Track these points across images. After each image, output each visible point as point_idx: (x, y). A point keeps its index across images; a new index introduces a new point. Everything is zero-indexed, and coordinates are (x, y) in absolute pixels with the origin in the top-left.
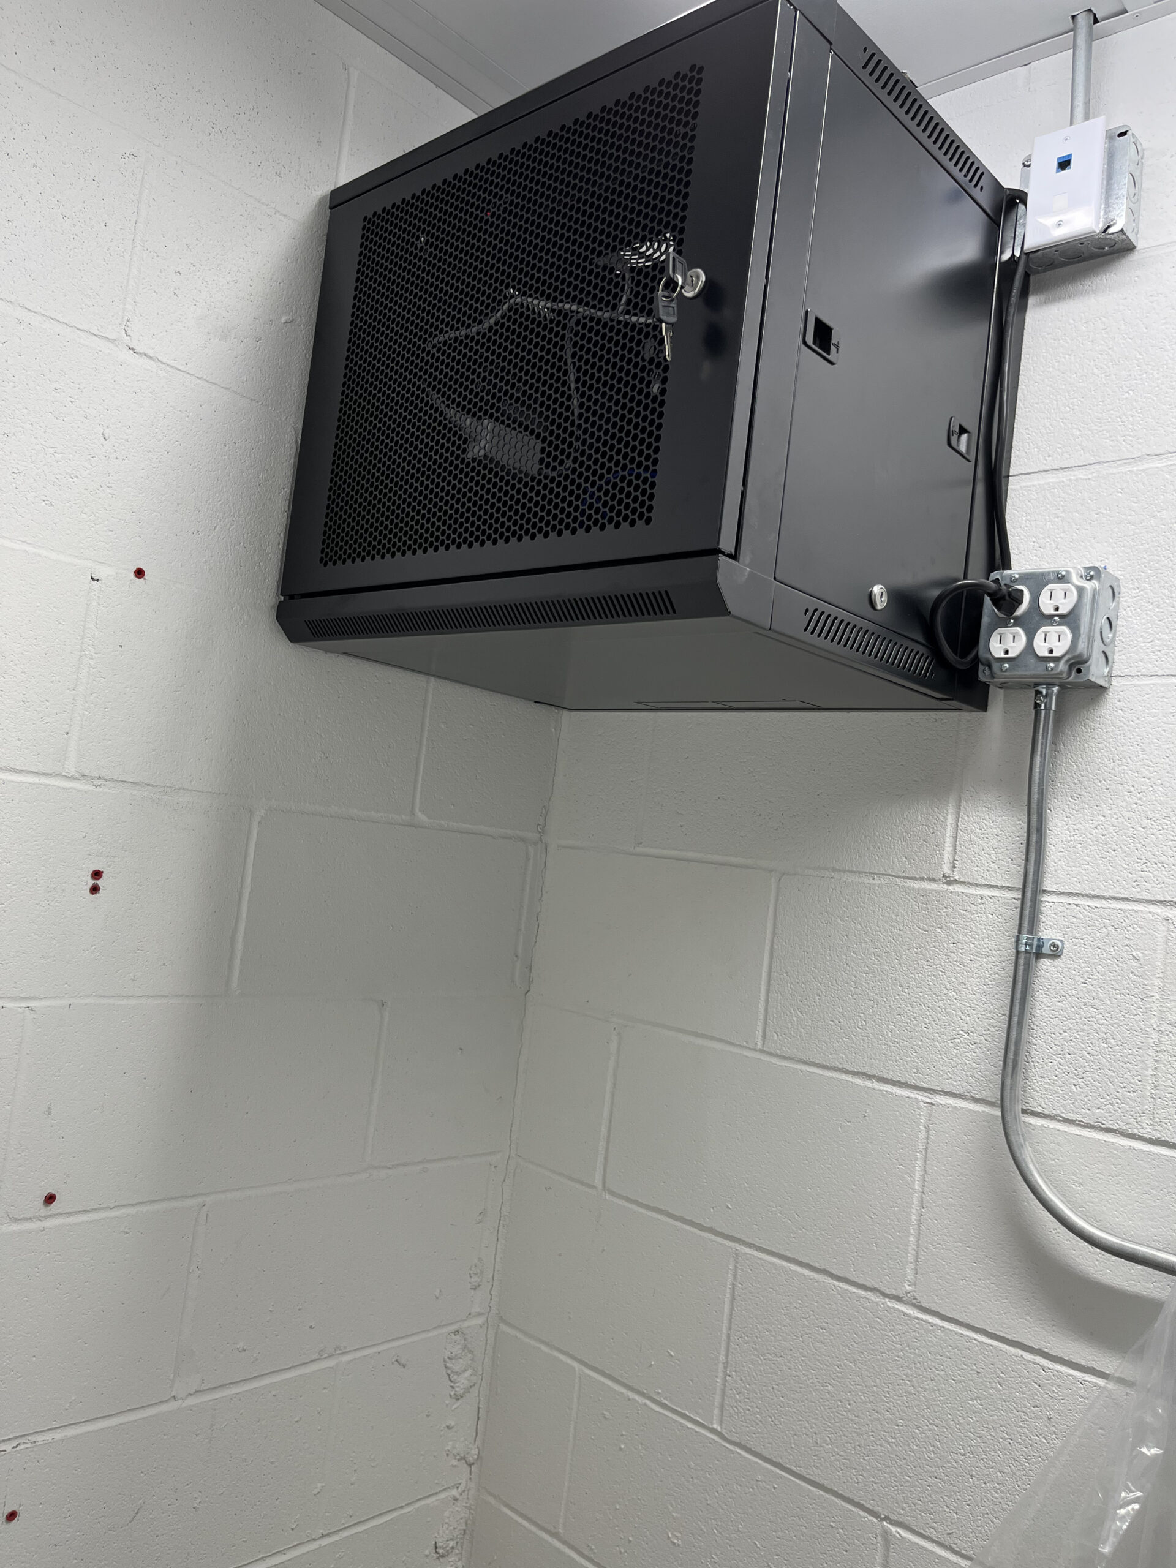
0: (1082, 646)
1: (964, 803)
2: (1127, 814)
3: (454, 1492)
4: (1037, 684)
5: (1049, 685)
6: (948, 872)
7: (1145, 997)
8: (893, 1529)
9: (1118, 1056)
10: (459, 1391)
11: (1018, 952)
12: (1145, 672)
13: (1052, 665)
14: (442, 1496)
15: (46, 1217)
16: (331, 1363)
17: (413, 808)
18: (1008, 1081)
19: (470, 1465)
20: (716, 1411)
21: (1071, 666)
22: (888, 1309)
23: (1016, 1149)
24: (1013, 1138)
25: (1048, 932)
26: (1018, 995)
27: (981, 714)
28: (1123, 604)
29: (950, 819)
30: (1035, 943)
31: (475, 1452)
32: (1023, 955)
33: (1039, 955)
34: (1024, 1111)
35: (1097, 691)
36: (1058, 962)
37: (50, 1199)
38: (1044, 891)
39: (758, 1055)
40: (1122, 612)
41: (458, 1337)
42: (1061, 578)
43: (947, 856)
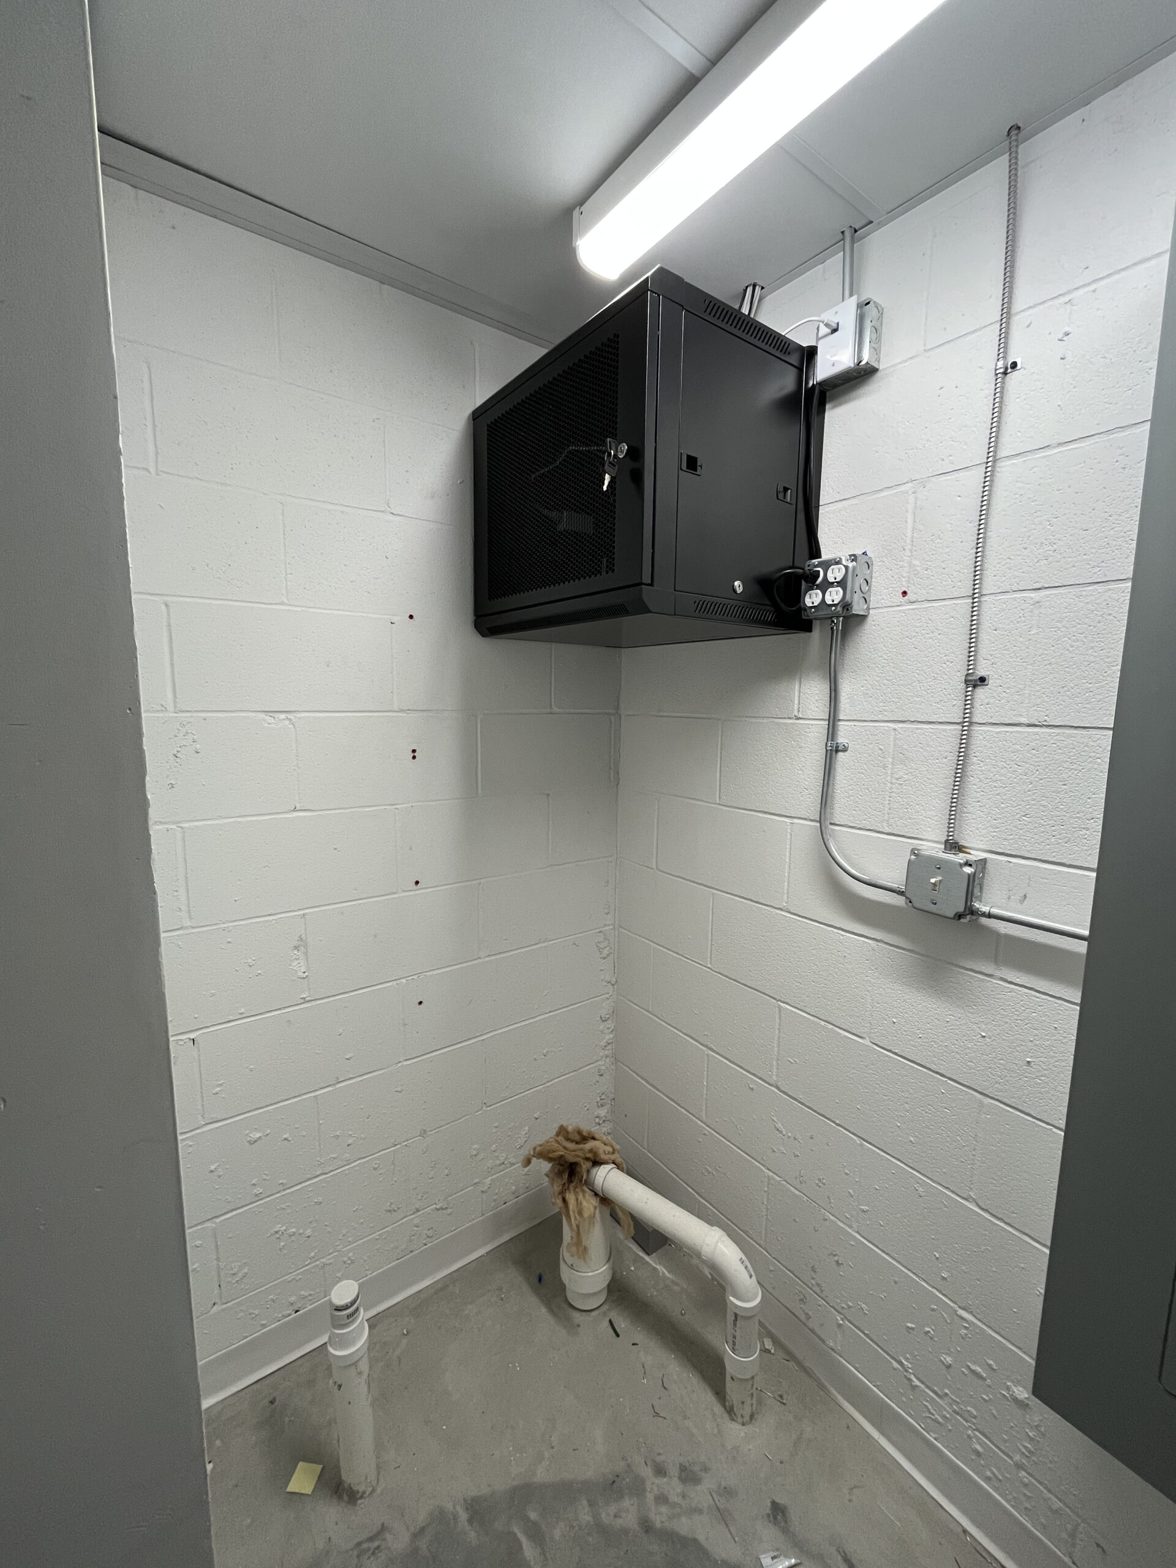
0: (848, 597)
1: (802, 679)
2: (877, 679)
3: (607, 996)
4: (832, 617)
5: (838, 617)
6: (796, 714)
7: (885, 767)
8: (782, 1004)
9: (873, 796)
10: (604, 956)
11: (827, 750)
12: (885, 605)
13: (834, 608)
14: (602, 997)
15: (415, 890)
16: (543, 945)
17: (551, 705)
18: (823, 811)
19: (613, 985)
20: (709, 960)
21: (843, 608)
22: (777, 914)
23: (826, 841)
24: (825, 836)
25: (841, 739)
26: (827, 771)
27: (808, 634)
28: (875, 570)
29: (797, 687)
30: (835, 745)
31: (614, 980)
32: (829, 752)
33: (837, 751)
34: (831, 824)
35: (862, 618)
36: (846, 753)
37: (417, 883)
38: (839, 720)
39: (717, 806)
40: (874, 575)
41: (601, 934)
42: (838, 563)
43: (796, 707)
